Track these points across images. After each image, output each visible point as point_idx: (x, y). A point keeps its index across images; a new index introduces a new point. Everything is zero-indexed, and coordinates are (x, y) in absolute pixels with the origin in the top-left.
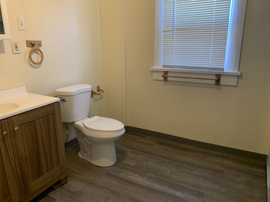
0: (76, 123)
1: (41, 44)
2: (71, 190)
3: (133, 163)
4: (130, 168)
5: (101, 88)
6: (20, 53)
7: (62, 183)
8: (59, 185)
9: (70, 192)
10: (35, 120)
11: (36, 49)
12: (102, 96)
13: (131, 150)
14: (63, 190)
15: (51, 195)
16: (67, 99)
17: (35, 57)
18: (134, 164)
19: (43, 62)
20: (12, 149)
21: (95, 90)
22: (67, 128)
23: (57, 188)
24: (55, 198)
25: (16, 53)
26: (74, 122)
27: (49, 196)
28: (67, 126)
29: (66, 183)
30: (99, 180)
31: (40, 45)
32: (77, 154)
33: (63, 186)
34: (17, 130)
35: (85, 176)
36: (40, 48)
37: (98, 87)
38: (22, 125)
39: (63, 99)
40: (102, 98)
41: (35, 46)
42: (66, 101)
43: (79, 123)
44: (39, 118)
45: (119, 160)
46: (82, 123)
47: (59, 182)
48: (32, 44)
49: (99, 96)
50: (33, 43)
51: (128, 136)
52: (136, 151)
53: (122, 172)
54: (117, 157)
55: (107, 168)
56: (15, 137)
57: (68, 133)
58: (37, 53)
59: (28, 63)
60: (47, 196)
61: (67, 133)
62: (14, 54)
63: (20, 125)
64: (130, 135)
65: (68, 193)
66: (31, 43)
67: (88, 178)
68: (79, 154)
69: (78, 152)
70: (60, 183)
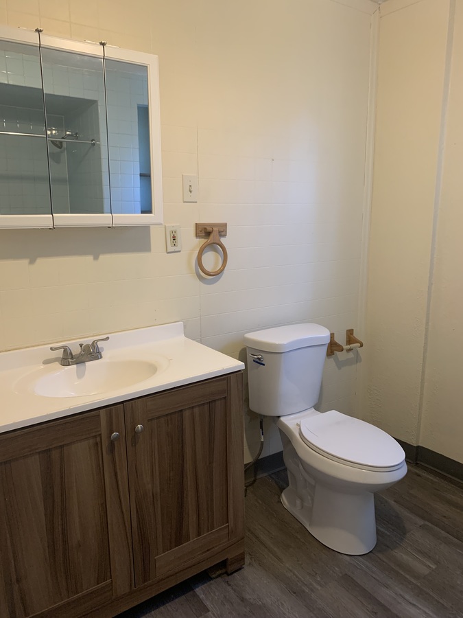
0: (282, 419)
1: (226, 232)
2: (247, 597)
3: (422, 567)
4: (412, 580)
5: (356, 335)
6: (180, 251)
7: (230, 569)
8: (224, 571)
9: (243, 600)
10: (181, 411)
11: (214, 243)
12: (357, 354)
13: (421, 522)
14: (229, 588)
15: (199, 591)
16: (266, 359)
17: (211, 260)
18: (425, 571)
19: (225, 271)
20: (125, 472)
21: (341, 339)
22: (261, 428)
23: (217, 577)
24: (208, 603)
25: (173, 250)
26: (279, 417)
27: (195, 595)
28: (261, 423)
29: (240, 569)
30: (319, 588)
31: (223, 233)
32: (279, 496)
33: (230, 577)
34: (143, 430)
35: (287, 565)
36: (223, 240)
37: (350, 333)
38: (154, 419)
39: (258, 358)
40: (357, 359)
41: (212, 235)
42: (264, 365)
43: (289, 421)
44: (193, 407)
45: (383, 545)
46: (297, 424)
47: (224, 564)
48: (205, 232)
49: (351, 355)
50: (209, 229)
51: (419, 476)
52: (436, 528)
53: (387, 586)
54: (378, 532)
55: (348, 558)
56: (135, 445)
57: (262, 440)
58: (216, 250)
59: (195, 272)
60: (191, 593)
61: (260, 438)
62: (168, 253)
63: (148, 421)
64: (425, 474)
65: (239, 601)
66: (205, 228)
67: (294, 574)
68: (284, 498)
69: (282, 490)
70: (224, 568)
